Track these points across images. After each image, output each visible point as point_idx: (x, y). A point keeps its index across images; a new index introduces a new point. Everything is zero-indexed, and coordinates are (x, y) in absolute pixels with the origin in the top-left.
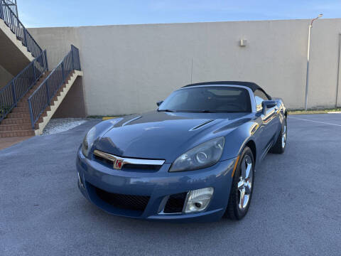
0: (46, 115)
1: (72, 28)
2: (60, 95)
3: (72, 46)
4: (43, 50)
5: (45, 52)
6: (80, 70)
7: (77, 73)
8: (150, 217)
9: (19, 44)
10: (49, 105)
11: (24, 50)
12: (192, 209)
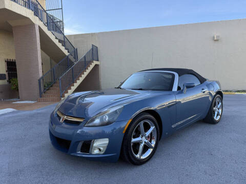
0: (70, 89)
1: (94, 33)
2: (81, 77)
3: (93, 45)
4: (76, 48)
5: (77, 49)
6: (98, 60)
7: (95, 63)
8: (72, 154)
9: (60, 45)
10: (74, 83)
11: (63, 49)
12: (96, 151)
